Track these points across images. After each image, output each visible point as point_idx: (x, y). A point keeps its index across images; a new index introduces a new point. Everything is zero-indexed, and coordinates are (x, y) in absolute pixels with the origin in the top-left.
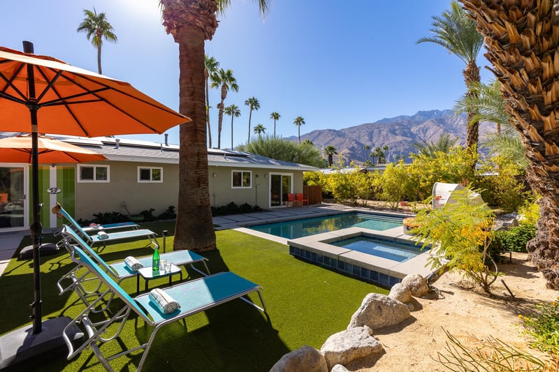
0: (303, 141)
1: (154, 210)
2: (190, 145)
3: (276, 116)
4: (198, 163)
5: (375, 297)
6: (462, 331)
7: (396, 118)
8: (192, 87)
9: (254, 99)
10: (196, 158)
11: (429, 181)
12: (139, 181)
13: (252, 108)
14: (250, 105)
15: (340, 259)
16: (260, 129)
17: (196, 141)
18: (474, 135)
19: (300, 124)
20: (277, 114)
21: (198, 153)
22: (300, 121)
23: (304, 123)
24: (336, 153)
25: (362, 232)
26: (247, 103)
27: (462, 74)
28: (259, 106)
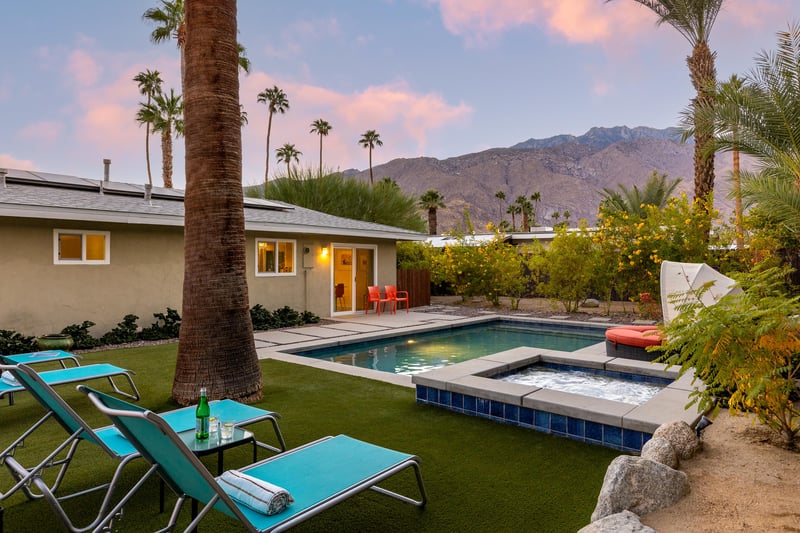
0: (377, 179)
1: (92, 324)
2: (211, 185)
3: (323, 128)
4: (228, 221)
5: (630, 461)
6: (781, 506)
7: (552, 138)
8: (216, 65)
9: (276, 90)
10: (223, 212)
11: (634, 259)
12: (57, 261)
13: (273, 110)
14: (268, 102)
15: (525, 405)
16: (288, 152)
17: (224, 176)
18: (707, 174)
19: (372, 146)
20: (325, 124)
21: (228, 201)
22: (370, 138)
23: (379, 142)
24: (443, 206)
25: (539, 356)
26: (263, 97)
27: (686, 63)
28: (287, 105)
